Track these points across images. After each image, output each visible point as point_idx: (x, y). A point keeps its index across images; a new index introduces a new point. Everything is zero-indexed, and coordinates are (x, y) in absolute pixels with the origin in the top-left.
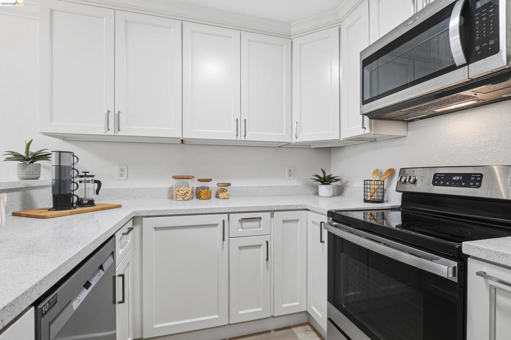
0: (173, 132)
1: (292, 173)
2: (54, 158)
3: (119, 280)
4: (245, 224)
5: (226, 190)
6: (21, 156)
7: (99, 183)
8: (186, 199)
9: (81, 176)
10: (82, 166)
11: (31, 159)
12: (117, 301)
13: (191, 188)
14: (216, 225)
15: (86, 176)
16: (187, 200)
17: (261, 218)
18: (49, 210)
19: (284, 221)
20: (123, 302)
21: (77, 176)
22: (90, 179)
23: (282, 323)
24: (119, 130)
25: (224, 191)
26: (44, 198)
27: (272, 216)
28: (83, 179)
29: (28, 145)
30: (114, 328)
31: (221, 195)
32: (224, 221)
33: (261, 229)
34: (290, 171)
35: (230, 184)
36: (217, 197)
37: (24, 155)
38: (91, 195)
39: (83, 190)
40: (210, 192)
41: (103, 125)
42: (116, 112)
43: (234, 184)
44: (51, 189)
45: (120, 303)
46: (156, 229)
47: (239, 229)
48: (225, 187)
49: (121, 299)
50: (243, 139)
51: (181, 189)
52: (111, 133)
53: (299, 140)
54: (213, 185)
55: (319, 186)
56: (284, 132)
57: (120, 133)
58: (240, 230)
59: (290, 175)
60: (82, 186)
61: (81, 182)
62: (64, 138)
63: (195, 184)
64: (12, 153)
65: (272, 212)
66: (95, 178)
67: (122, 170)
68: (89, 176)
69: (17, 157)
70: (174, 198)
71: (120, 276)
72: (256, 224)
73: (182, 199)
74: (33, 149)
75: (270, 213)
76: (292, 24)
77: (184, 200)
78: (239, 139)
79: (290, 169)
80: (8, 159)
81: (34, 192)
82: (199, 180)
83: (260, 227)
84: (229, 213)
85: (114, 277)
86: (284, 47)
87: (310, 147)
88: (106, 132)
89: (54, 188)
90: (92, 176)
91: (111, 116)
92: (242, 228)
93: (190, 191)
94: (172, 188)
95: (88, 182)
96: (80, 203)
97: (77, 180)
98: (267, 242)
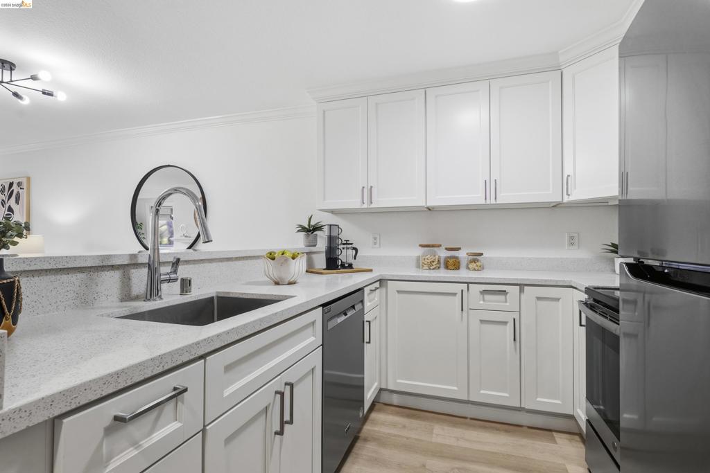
0: (417, 201)
1: (576, 241)
2: (326, 229)
3: (366, 325)
4: (487, 297)
5: (478, 261)
6: (306, 228)
7: (356, 250)
8: (431, 268)
9: (344, 244)
10: (344, 236)
11: (311, 230)
12: (365, 341)
13: (437, 257)
14: (455, 294)
15: (347, 244)
16: (433, 269)
17: (505, 291)
18: (324, 269)
19: (538, 298)
20: (369, 342)
21: (341, 244)
22: (350, 246)
23: (539, 421)
24: (371, 203)
25: (474, 261)
26: (320, 261)
27: (522, 291)
28: (345, 246)
29: (310, 219)
30: (363, 374)
31: (470, 266)
32: (462, 291)
33: (508, 304)
34: (572, 238)
35: (482, 254)
36: (468, 268)
37: (307, 227)
38: (351, 260)
39: (345, 256)
40: (459, 262)
41: (359, 200)
42: (369, 187)
43: (487, 254)
44: (325, 254)
45: (367, 343)
46: (398, 292)
47: (480, 301)
48: (477, 257)
49: (368, 341)
50: (493, 202)
51: (427, 257)
52: (365, 206)
53: (572, 198)
54: (462, 255)
55: (616, 259)
56: (551, 189)
57: (372, 206)
58: (482, 302)
59: (572, 244)
60: (344, 251)
61: (343, 249)
62: (333, 212)
63: (443, 254)
64: (301, 226)
65: (522, 286)
66: (353, 246)
67: (375, 239)
68: (349, 244)
69: (303, 229)
70: (421, 267)
71: (367, 321)
72: (502, 298)
73: (427, 268)
74: (313, 223)
75: (518, 287)
76: (560, 52)
77: (430, 269)
78: (488, 202)
79: (573, 235)
80: (299, 231)
81: (314, 256)
82: (446, 249)
83: (506, 302)
84: (468, 283)
85: (363, 322)
86: (550, 83)
87: (606, 204)
88: (361, 205)
89: (327, 252)
90: (351, 244)
91: (366, 190)
92: (484, 301)
93: (437, 260)
94: (419, 256)
95: (348, 248)
96: (343, 266)
97: (341, 247)
98: (514, 320)
